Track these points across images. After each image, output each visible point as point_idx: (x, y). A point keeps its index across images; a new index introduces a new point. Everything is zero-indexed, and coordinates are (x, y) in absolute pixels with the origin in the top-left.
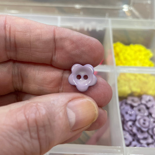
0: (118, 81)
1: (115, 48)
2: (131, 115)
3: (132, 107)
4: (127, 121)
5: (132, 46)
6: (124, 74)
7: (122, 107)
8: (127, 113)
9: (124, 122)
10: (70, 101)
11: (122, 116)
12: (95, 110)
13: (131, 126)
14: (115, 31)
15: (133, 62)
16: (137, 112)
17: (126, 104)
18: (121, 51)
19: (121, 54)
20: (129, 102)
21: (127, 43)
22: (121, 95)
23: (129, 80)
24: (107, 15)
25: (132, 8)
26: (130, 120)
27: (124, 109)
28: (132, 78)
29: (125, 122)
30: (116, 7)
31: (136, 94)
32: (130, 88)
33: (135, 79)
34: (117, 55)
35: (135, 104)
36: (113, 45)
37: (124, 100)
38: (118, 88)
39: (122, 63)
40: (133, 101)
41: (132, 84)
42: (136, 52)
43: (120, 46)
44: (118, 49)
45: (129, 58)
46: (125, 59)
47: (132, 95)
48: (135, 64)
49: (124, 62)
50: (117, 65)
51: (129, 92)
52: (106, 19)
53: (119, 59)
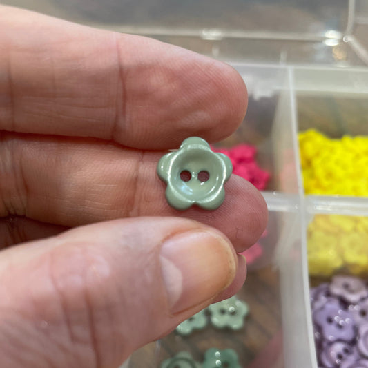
0: (310, 234)
1: (301, 144)
2: (340, 327)
3: (345, 303)
4: (331, 344)
5: (347, 141)
6: (325, 216)
7: (318, 305)
8: (330, 320)
9: (321, 345)
10: (167, 238)
11: (318, 328)
12: (231, 262)
13: (340, 357)
14: (303, 100)
15: (349, 184)
16: (358, 319)
17: (328, 294)
18: (318, 154)
19: (317, 162)
20: (337, 290)
21: (335, 133)
22: (316, 272)
23: (338, 233)
24: (283, 56)
25: (350, 39)
26: (339, 340)
27: (322, 308)
28: (348, 226)
29: (325, 344)
30: (308, 36)
31: (357, 271)
32: (341, 254)
33: (355, 230)
34: (308, 164)
35: (352, 298)
36: (297, 137)
37: (324, 286)
38: (309, 252)
39: (319, 186)
40: (346, 287)
41: (345, 242)
42: (357, 157)
43: (316, 141)
44: (310, 148)
45: (339, 172)
46: (330, 175)
47: (345, 271)
48: (355, 189)
49: (325, 183)
50: (306, 191)
51: (338, 264)
52: (282, 66)
53: (312, 176)
